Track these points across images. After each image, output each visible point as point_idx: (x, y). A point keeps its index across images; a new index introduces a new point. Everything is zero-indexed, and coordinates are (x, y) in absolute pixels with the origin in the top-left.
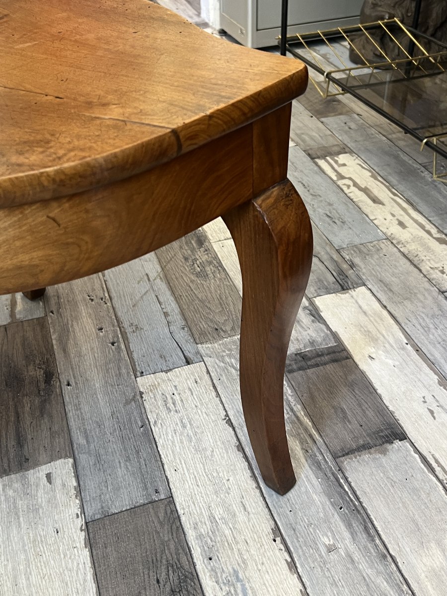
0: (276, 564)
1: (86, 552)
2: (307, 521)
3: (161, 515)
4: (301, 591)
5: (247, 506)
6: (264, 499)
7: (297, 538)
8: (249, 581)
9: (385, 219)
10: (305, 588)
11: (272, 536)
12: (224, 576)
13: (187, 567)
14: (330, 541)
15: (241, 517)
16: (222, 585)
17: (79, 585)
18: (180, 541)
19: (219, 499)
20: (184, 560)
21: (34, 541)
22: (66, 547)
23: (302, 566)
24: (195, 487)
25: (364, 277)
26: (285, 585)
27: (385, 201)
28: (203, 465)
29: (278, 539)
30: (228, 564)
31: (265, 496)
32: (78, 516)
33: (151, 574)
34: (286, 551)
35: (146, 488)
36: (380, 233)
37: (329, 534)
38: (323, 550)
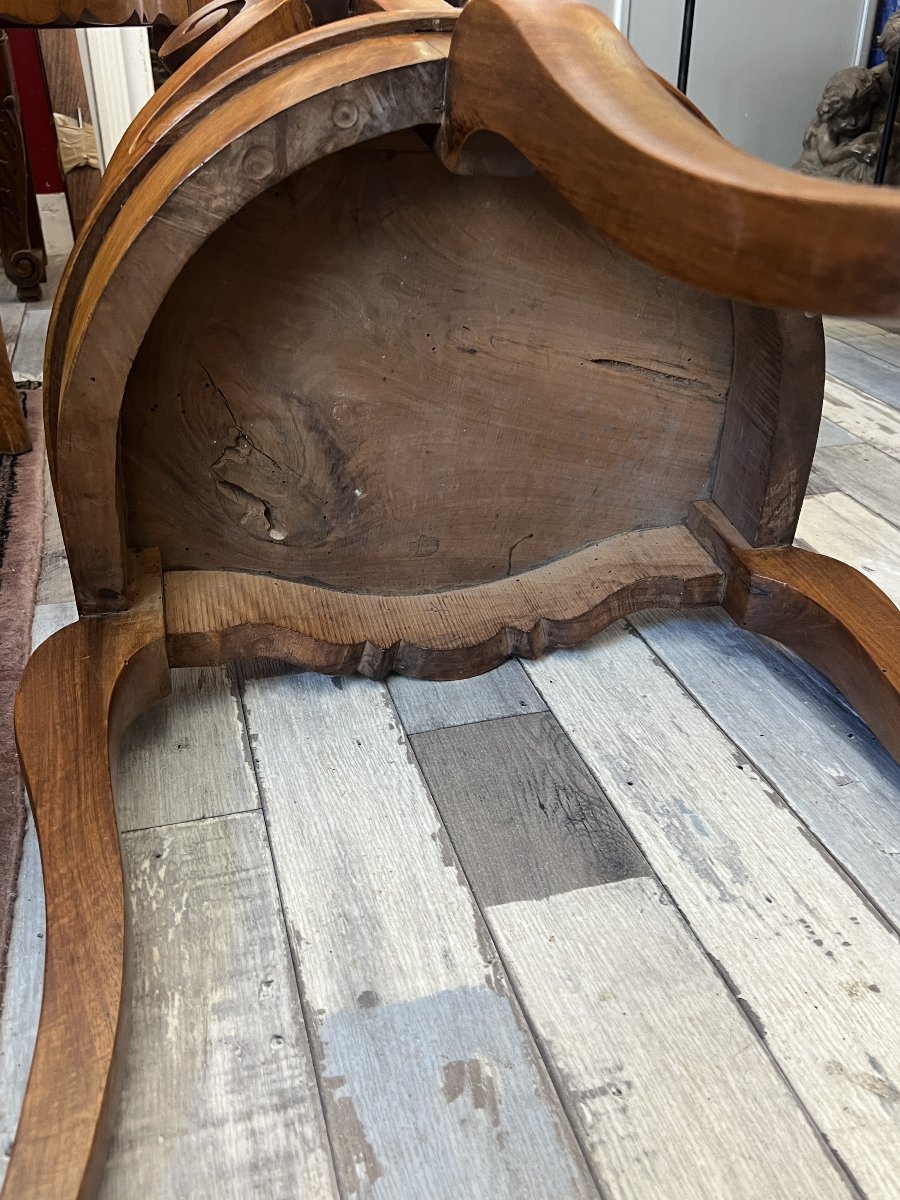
0: (748, 795)
1: (413, 769)
2: (793, 748)
3: (536, 730)
4: (799, 829)
5: (684, 727)
6: (712, 720)
7: (779, 766)
8: (704, 813)
9: (858, 423)
10: (807, 826)
11: (735, 763)
12: (658, 805)
13: (589, 790)
14: (839, 773)
15: (675, 738)
16: (656, 816)
17: (404, 806)
18: (572, 762)
19: (632, 717)
20: (583, 782)
21: (320, 753)
22: (377, 762)
23: (795, 799)
24: (589, 702)
25: (836, 482)
26: (770, 821)
27: (854, 403)
28: (598, 677)
29: (746, 767)
30: (663, 791)
31: (713, 716)
32: (391, 727)
33: (528, 797)
34: (762, 780)
35: (503, 699)
36: (853, 437)
37: (837, 764)
38: (830, 784)
